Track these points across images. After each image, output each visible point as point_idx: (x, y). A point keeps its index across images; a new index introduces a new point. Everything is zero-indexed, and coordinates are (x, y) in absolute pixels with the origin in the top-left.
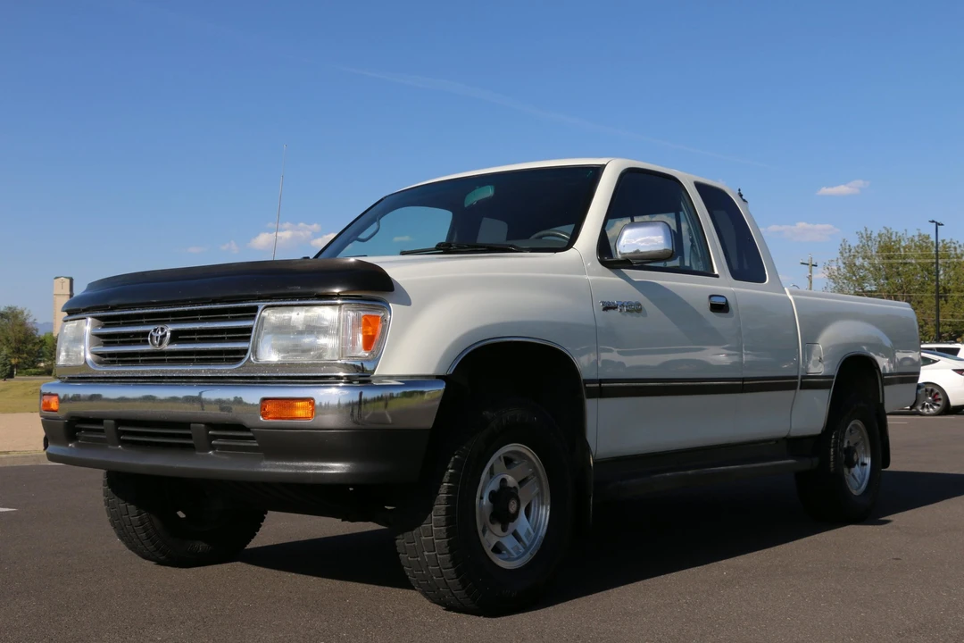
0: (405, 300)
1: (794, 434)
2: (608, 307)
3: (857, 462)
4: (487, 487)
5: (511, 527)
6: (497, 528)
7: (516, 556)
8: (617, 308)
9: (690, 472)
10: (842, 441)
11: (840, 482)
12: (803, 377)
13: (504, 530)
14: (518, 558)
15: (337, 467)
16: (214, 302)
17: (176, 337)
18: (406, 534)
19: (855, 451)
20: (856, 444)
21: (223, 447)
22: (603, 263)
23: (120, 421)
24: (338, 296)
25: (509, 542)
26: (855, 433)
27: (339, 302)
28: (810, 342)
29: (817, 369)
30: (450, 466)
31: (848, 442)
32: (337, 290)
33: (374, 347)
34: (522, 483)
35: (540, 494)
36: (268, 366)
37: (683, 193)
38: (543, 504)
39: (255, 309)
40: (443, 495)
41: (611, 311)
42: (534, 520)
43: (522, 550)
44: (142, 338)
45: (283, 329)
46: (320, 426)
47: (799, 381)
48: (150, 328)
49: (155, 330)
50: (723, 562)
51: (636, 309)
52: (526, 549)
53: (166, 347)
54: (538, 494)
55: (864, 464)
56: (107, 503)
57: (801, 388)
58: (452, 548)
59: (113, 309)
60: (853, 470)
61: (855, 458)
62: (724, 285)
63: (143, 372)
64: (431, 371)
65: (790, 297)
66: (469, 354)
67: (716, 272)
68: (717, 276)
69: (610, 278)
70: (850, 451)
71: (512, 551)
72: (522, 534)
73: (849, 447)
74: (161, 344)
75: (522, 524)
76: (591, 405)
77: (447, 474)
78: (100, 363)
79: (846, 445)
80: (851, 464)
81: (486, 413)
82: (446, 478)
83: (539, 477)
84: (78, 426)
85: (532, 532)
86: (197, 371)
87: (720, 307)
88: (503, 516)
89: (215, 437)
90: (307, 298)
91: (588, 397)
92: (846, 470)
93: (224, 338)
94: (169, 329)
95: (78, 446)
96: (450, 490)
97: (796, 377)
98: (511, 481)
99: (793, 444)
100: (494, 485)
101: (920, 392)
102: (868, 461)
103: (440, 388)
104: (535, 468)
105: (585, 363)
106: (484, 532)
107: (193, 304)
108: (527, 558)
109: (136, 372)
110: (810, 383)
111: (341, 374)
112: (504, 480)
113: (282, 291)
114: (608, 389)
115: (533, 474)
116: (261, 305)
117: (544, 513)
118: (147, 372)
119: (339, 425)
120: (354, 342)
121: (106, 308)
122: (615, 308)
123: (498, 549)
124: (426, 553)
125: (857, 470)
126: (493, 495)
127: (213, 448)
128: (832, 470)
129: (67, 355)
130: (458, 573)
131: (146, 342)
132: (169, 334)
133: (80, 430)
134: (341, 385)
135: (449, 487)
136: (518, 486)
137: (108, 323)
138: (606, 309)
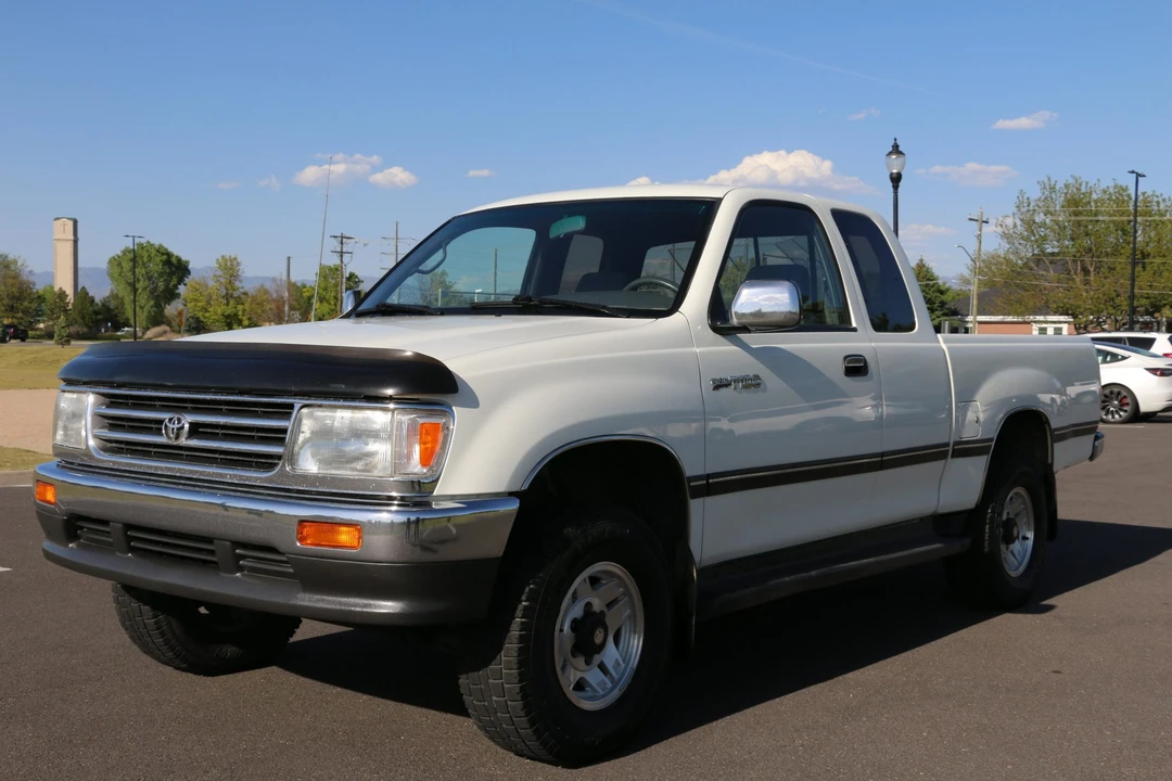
0: (472, 401)
1: (942, 510)
2: (719, 385)
3: (1018, 537)
4: (570, 612)
5: (597, 659)
6: (580, 661)
7: (602, 693)
8: (730, 384)
9: (813, 573)
10: (1000, 515)
11: (995, 563)
12: (956, 443)
13: (588, 662)
14: (603, 696)
15: (387, 607)
16: (242, 393)
17: (196, 430)
18: (471, 674)
19: (1016, 524)
20: (1017, 515)
21: (253, 570)
22: (715, 329)
23: (128, 526)
24: (390, 399)
25: (594, 677)
26: (1017, 502)
27: (392, 406)
28: (966, 399)
29: (972, 432)
30: (524, 598)
31: (1008, 513)
32: (390, 392)
33: (433, 462)
34: (610, 605)
35: (633, 617)
36: (305, 478)
37: (817, 226)
38: (635, 633)
39: (291, 406)
40: (515, 631)
41: (723, 390)
42: (625, 651)
43: (609, 685)
44: (155, 427)
45: (324, 434)
46: (370, 558)
47: (950, 449)
48: (165, 416)
49: (170, 420)
50: (850, 675)
51: (752, 383)
52: (615, 683)
53: (183, 441)
54: (629, 617)
55: (1025, 538)
56: (117, 601)
57: (952, 457)
58: (525, 693)
59: (119, 386)
60: (1012, 546)
61: (1015, 531)
62: (864, 340)
63: (156, 468)
64: (501, 487)
65: (944, 346)
66: (549, 462)
67: (854, 325)
68: (855, 330)
69: (724, 348)
70: (1010, 524)
71: (598, 689)
72: (610, 665)
73: (1008, 519)
74: (177, 438)
75: (610, 654)
76: (696, 506)
77: (520, 607)
78: (105, 450)
79: (1004, 517)
80: (1009, 539)
81: (569, 531)
82: (519, 612)
83: (631, 598)
84: (79, 523)
85: (621, 662)
86: (221, 475)
87: (856, 367)
88: (586, 646)
89: (243, 557)
90: (353, 399)
91: (693, 497)
92: (1003, 547)
93: (253, 437)
94: (187, 420)
95: (80, 546)
96: (524, 626)
97: (947, 445)
98: (597, 605)
99: (941, 524)
100: (577, 611)
101: (1097, 443)
102: (1031, 535)
103: (514, 506)
104: (626, 586)
105: (692, 466)
106: (564, 668)
107: (215, 393)
108: (616, 694)
109: (148, 467)
110: (964, 450)
111: (394, 494)
112: (589, 605)
113: (323, 389)
114: (714, 485)
115: (624, 594)
116: (298, 402)
117: (636, 644)
118: (161, 468)
119: (392, 557)
120: (409, 456)
121: (111, 385)
122: (727, 386)
123: (580, 686)
124: (494, 698)
125: (1016, 546)
126: (575, 625)
127: (241, 569)
128: (986, 550)
129: (66, 435)
130: (532, 723)
131: (158, 432)
132: (187, 426)
133: (82, 528)
134: (394, 508)
135: (522, 623)
136: (605, 610)
137: (114, 400)
138: (717, 388)
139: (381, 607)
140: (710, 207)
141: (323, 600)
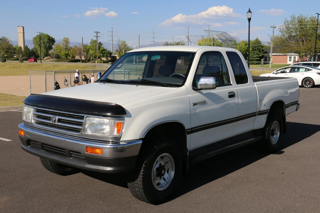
0: (130, 116)
1: (254, 129)
2: (195, 104)
3: (275, 134)
4: (156, 166)
5: (163, 177)
6: (158, 178)
7: (164, 185)
8: (198, 104)
9: (219, 150)
10: (270, 129)
11: (269, 141)
12: (259, 112)
13: (160, 178)
14: (165, 186)
15: (109, 169)
16: (71, 112)
17: (59, 120)
18: (130, 183)
19: (275, 131)
20: (275, 128)
21: (74, 157)
22: (194, 89)
23: (43, 144)
24: (109, 116)
25: (162, 181)
26: (275, 125)
27: (109, 118)
28: (261, 101)
29: (263, 108)
30: (144, 164)
31: (273, 128)
32: (109, 114)
33: (120, 132)
34: (166, 163)
35: (172, 166)
36: (88, 135)
37: (222, 57)
38: (172, 170)
39: (84, 116)
40: (141, 173)
41: (196, 106)
42: (170, 175)
43: (166, 183)
44: (49, 119)
45: (92, 124)
46: (104, 157)
47: (257, 113)
48: (52, 116)
49: (53, 117)
50: (229, 175)
51: (204, 103)
52: (167, 183)
53: (56, 123)
54: (171, 166)
55: (277, 134)
57: (258, 115)
58: (144, 188)
59: (39, 107)
60: (273, 136)
61: (274, 133)
62: (234, 87)
63: (50, 129)
64: (138, 138)
65: (256, 86)
66: (150, 130)
67: (231, 83)
68: (232, 85)
69: (197, 94)
70: (273, 131)
71: (163, 185)
72: (166, 178)
73: (273, 129)
74: (55, 122)
75: (166, 176)
76: (188, 136)
77: (143, 167)
78: (37, 123)
79: (272, 129)
80: (273, 135)
81: (155, 147)
82: (142, 168)
83: (171, 161)
84: (30, 141)
85: (169, 177)
86: (66, 133)
87: (232, 95)
88: (160, 173)
89: (72, 154)
90: (100, 116)
91: (187, 134)
92: (271, 137)
93: (74, 123)
94: (57, 118)
95: (31, 147)
96: (144, 172)
97: (256, 112)
98: (163, 163)
99: (254, 133)
100: (158, 166)
101: (298, 106)
102: (279, 133)
103: (141, 142)
104: (170, 158)
105: (187, 126)
106: (154, 181)
107: (64, 111)
108: (167, 186)
109: (47, 129)
110: (261, 113)
111: (110, 140)
112: (160, 164)
113: (92, 113)
114: (194, 130)
115: (170, 160)
116: (85, 116)
117: (173, 173)
119: (110, 157)
120: (114, 131)
121: (37, 106)
122: (197, 104)
123: (159, 184)
124: (136, 189)
125: (275, 136)
126: (157, 169)
127: (72, 157)
128: (266, 138)
129: (26, 118)
130: (146, 195)
132: (57, 119)
133: (31, 142)
134: (110, 144)
135: (143, 171)
136: (165, 164)
137: (38, 111)
138: (194, 105)
139: (108, 169)
140: (193, 54)
141: (93, 166)
